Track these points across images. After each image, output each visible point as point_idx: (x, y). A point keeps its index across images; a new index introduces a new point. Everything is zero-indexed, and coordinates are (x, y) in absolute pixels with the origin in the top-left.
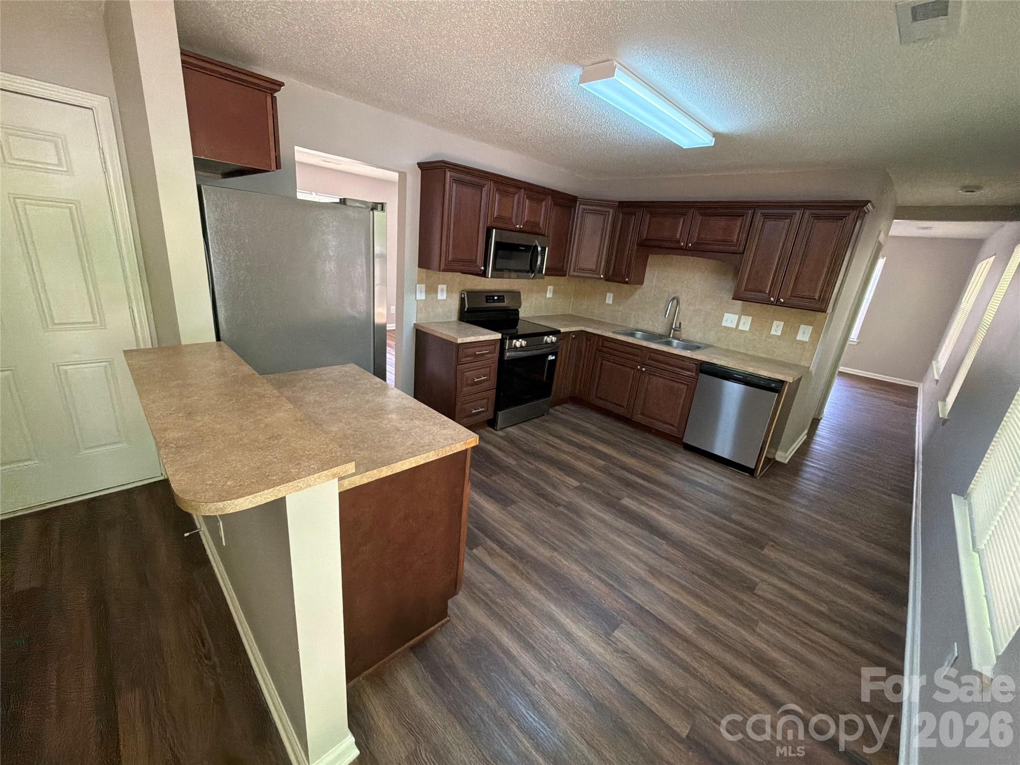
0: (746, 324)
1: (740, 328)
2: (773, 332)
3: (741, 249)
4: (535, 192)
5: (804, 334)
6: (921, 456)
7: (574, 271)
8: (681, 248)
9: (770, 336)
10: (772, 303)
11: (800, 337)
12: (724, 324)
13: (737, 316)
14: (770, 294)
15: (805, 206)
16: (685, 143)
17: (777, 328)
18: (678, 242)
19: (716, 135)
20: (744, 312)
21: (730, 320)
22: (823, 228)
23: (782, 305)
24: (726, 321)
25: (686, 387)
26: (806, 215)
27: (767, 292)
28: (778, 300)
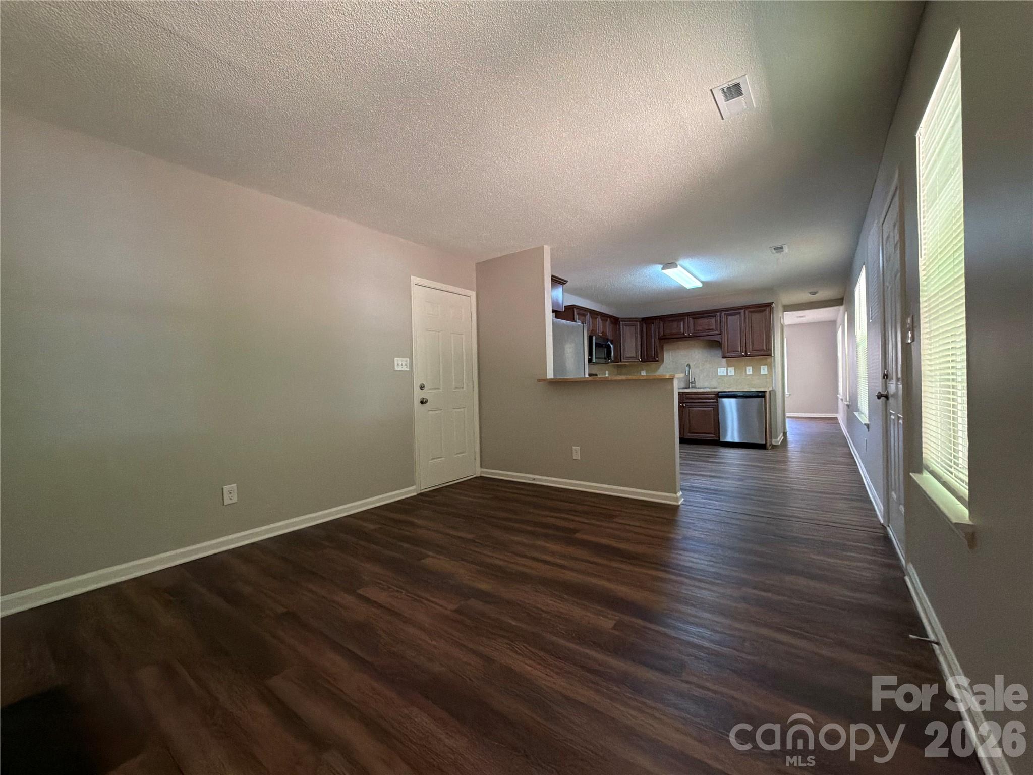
0: (731, 371)
1: (729, 374)
2: (747, 373)
3: (719, 332)
4: (604, 316)
5: (764, 370)
6: (848, 434)
7: (624, 358)
8: (686, 337)
9: (747, 376)
10: (743, 356)
11: (762, 372)
12: (719, 374)
13: (725, 369)
14: (742, 352)
15: (746, 308)
16: (688, 286)
17: (749, 370)
18: (683, 334)
19: (702, 282)
20: (729, 366)
21: (722, 371)
22: (756, 317)
23: (749, 356)
24: (720, 373)
25: (712, 408)
26: (747, 312)
27: (740, 350)
28: (746, 354)
